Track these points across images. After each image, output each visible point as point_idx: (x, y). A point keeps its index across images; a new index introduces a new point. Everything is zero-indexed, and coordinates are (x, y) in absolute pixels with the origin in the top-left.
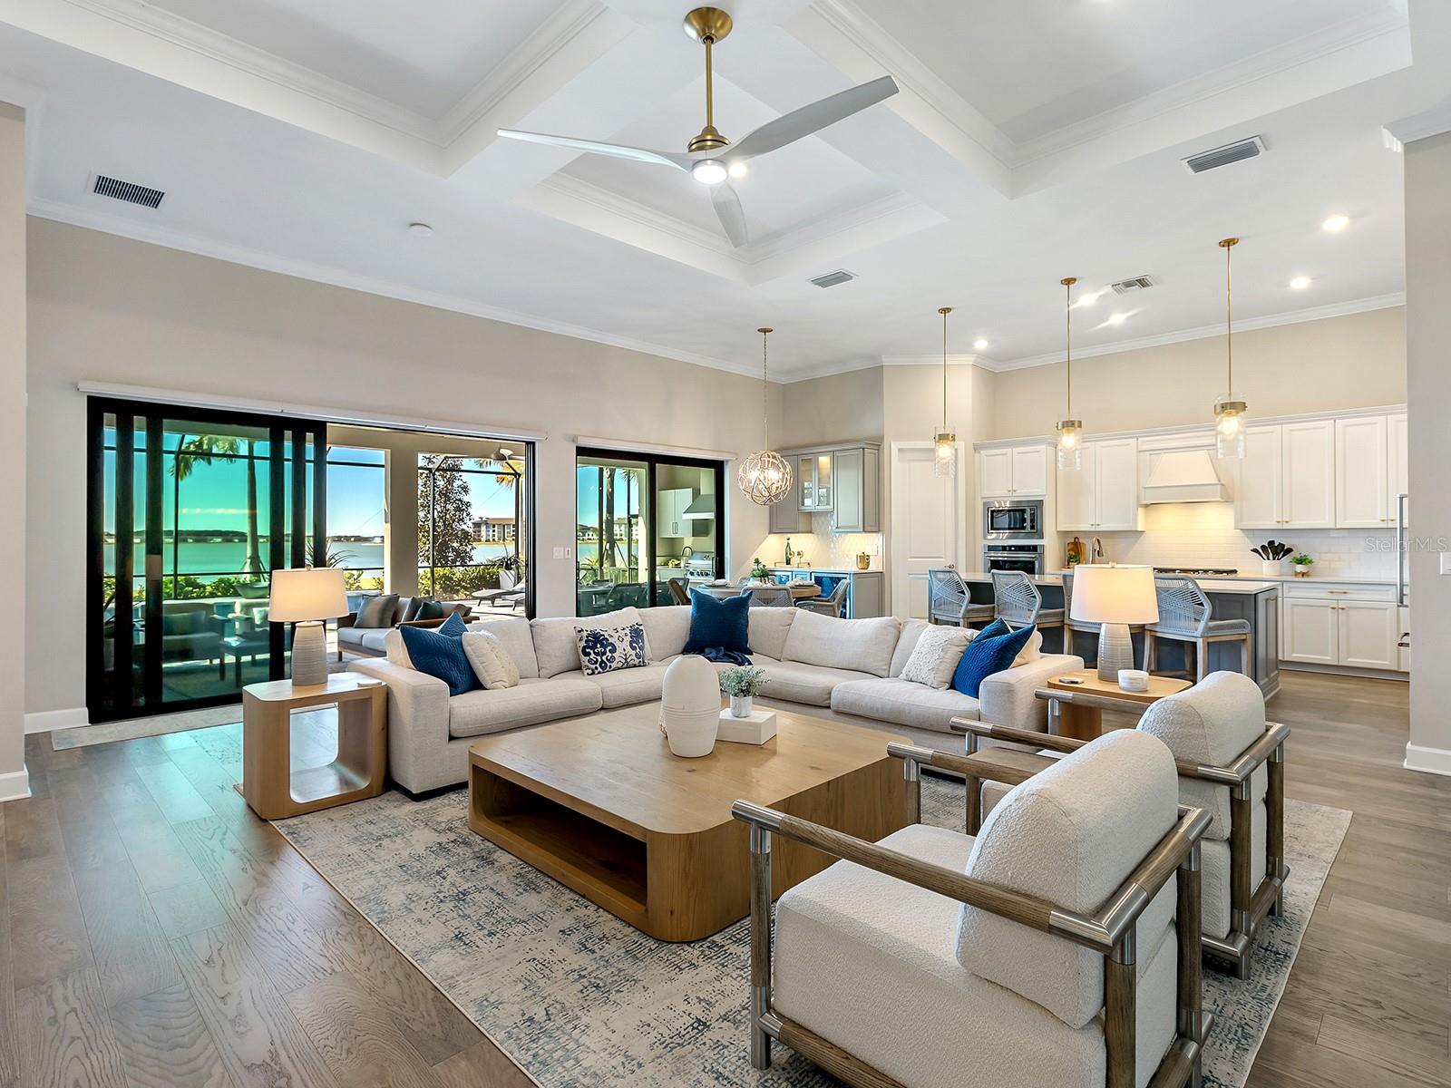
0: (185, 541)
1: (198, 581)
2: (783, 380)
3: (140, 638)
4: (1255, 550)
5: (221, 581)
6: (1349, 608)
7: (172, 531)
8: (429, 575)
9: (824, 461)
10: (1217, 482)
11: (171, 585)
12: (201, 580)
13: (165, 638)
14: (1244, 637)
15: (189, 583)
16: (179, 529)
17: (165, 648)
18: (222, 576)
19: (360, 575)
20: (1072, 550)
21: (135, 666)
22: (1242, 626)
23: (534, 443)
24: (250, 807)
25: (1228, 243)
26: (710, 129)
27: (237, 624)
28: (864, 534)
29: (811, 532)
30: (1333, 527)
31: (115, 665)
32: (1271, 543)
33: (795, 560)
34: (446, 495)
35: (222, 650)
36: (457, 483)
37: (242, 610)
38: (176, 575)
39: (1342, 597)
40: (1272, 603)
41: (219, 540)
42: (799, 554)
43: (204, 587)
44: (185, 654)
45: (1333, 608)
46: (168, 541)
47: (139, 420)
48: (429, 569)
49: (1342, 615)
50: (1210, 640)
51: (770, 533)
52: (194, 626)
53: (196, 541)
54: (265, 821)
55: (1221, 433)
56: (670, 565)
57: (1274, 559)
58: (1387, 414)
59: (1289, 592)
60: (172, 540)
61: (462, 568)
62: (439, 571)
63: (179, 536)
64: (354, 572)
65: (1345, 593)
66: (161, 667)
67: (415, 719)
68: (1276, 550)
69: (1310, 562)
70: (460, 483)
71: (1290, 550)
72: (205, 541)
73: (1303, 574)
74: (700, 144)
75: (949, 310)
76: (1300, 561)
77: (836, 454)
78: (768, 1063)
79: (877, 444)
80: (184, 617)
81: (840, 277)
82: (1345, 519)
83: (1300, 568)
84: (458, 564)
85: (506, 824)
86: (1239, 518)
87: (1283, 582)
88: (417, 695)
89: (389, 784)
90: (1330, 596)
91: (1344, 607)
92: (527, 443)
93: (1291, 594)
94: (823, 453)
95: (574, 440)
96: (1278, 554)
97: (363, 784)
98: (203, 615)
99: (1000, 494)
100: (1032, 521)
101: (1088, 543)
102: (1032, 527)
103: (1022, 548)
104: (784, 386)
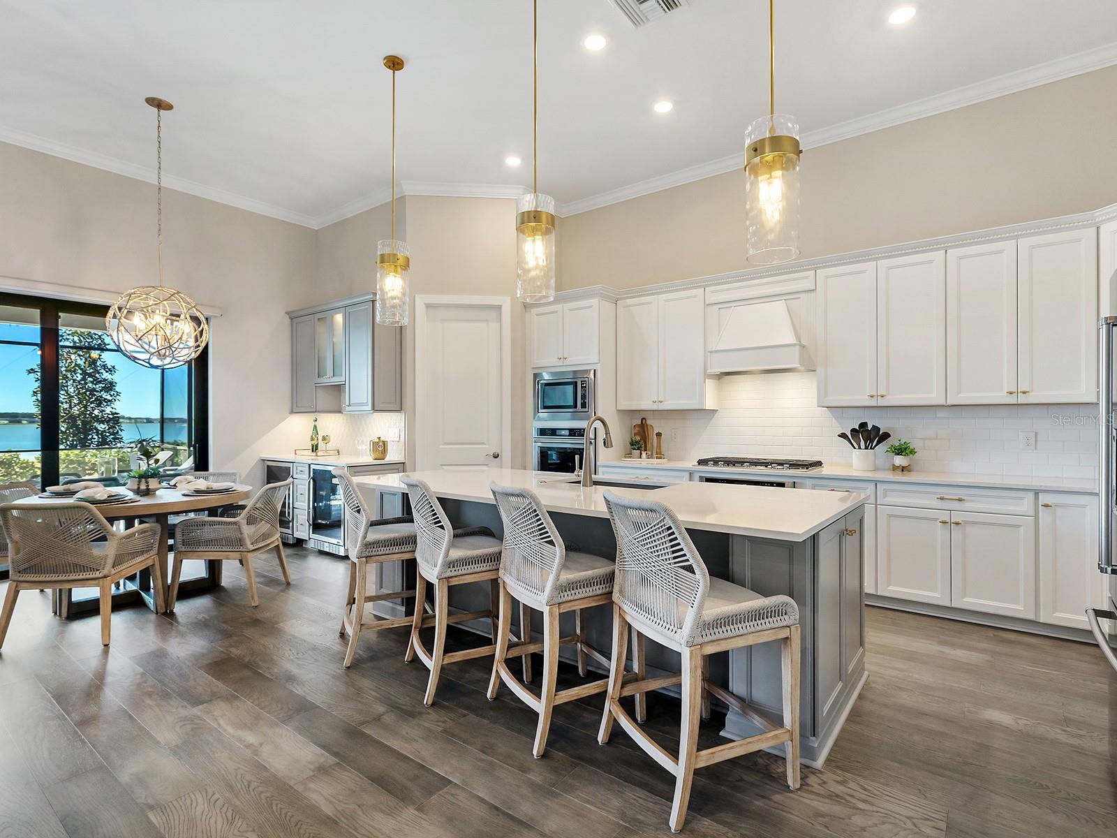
2: (315, 223)
4: (843, 436)
6: (966, 522)
9: (339, 318)
10: (795, 342)
14: (785, 633)
20: (638, 433)
28: (375, 416)
29: (340, 412)
30: (942, 402)
32: (863, 425)
33: (322, 445)
39: (956, 505)
40: (851, 542)
42: (324, 438)
45: (944, 522)
49: (957, 533)
57: (866, 448)
58: (1017, 237)
59: (885, 496)
65: (960, 500)
68: (867, 435)
69: (913, 452)
71: (886, 436)
73: (903, 469)
76: (900, 451)
77: (349, 309)
82: (959, 392)
83: (899, 460)
86: (823, 392)
87: (876, 483)
90: (939, 504)
91: (957, 520)
93: (889, 500)
94: (336, 310)
96: (872, 442)
99: (551, 362)
100: (584, 397)
101: (656, 425)
102: (584, 405)
103: (573, 432)
104: (317, 231)
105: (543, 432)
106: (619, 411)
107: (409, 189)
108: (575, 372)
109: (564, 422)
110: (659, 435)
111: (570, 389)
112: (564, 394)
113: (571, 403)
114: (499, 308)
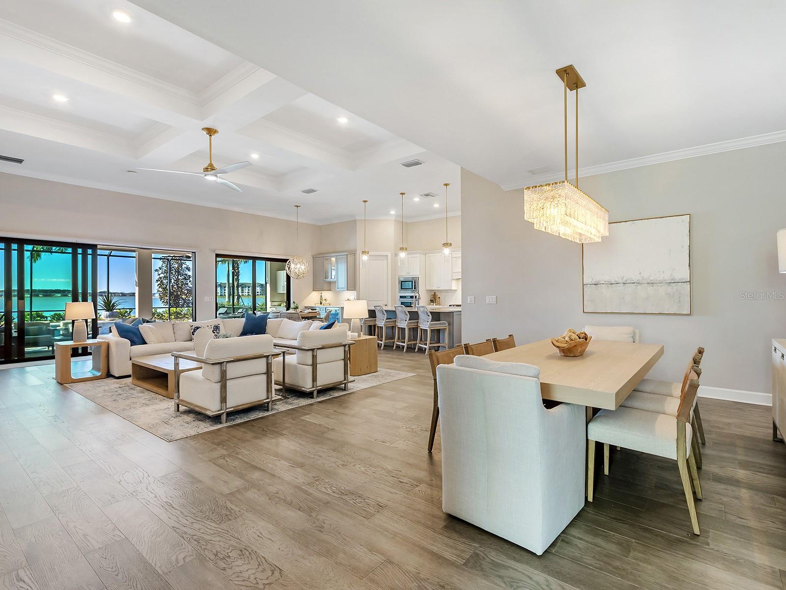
0: (37, 296)
1: (43, 314)
2: (320, 224)
3: (15, 334)
5: (56, 314)
7: (29, 290)
8: (168, 312)
9: (333, 259)
11: (28, 317)
12: (45, 314)
13: (26, 337)
14: (446, 328)
15: (38, 316)
16: (33, 288)
17: (26, 341)
18: (56, 312)
19: (130, 312)
20: (433, 297)
21: (13, 344)
22: (444, 324)
23: (195, 253)
24: (58, 382)
25: (446, 185)
26: (211, 165)
27: (61, 332)
28: (347, 291)
29: (330, 290)
31: (5, 343)
33: (324, 302)
34: (178, 272)
35: (53, 341)
36: (184, 266)
37: (63, 325)
38: (31, 311)
41: (60, 295)
42: (325, 300)
43: (47, 317)
44: (35, 344)
46: (27, 295)
47: (14, 246)
48: (168, 309)
50: (432, 329)
51: (313, 291)
52: (40, 332)
53: (44, 296)
54: (62, 384)
55: (444, 254)
56: (282, 306)
60: (29, 296)
61: (186, 308)
62: (173, 310)
63: (34, 293)
64: (128, 310)
66: (24, 350)
67: (117, 352)
70: (185, 266)
72: (50, 296)
74: (206, 169)
75: (367, 201)
77: (338, 257)
78: (178, 411)
79: (354, 253)
80: (36, 328)
81: (311, 191)
84: (185, 306)
85: (143, 381)
88: (117, 344)
89: (109, 375)
92: (193, 252)
94: (333, 256)
95: (214, 251)
97: (98, 374)
98: (44, 327)
99: (405, 274)
100: (415, 285)
101: (438, 295)
102: (415, 288)
103: (412, 297)
104: (320, 226)
105: (401, 297)
106: (427, 290)
107: (357, 218)
108: (413, 278)
109: (408, 294)
110: (439, 298)
111: (411, 282)
112: (409, 284)
113: (411, 288)
114: (387, 256)
